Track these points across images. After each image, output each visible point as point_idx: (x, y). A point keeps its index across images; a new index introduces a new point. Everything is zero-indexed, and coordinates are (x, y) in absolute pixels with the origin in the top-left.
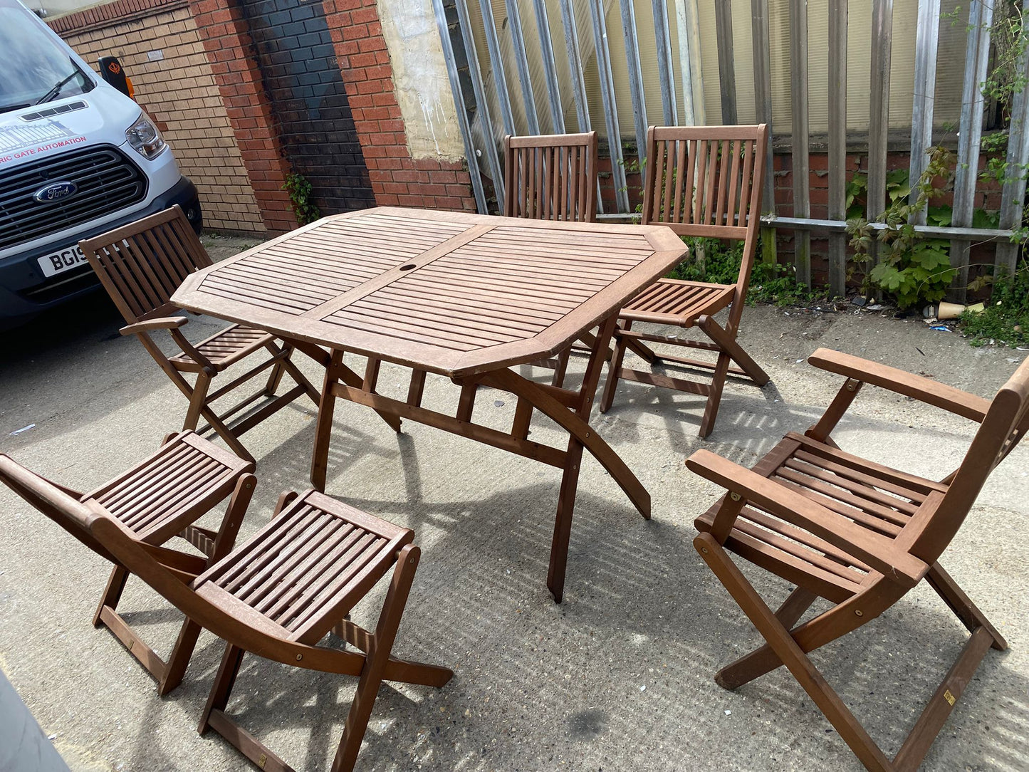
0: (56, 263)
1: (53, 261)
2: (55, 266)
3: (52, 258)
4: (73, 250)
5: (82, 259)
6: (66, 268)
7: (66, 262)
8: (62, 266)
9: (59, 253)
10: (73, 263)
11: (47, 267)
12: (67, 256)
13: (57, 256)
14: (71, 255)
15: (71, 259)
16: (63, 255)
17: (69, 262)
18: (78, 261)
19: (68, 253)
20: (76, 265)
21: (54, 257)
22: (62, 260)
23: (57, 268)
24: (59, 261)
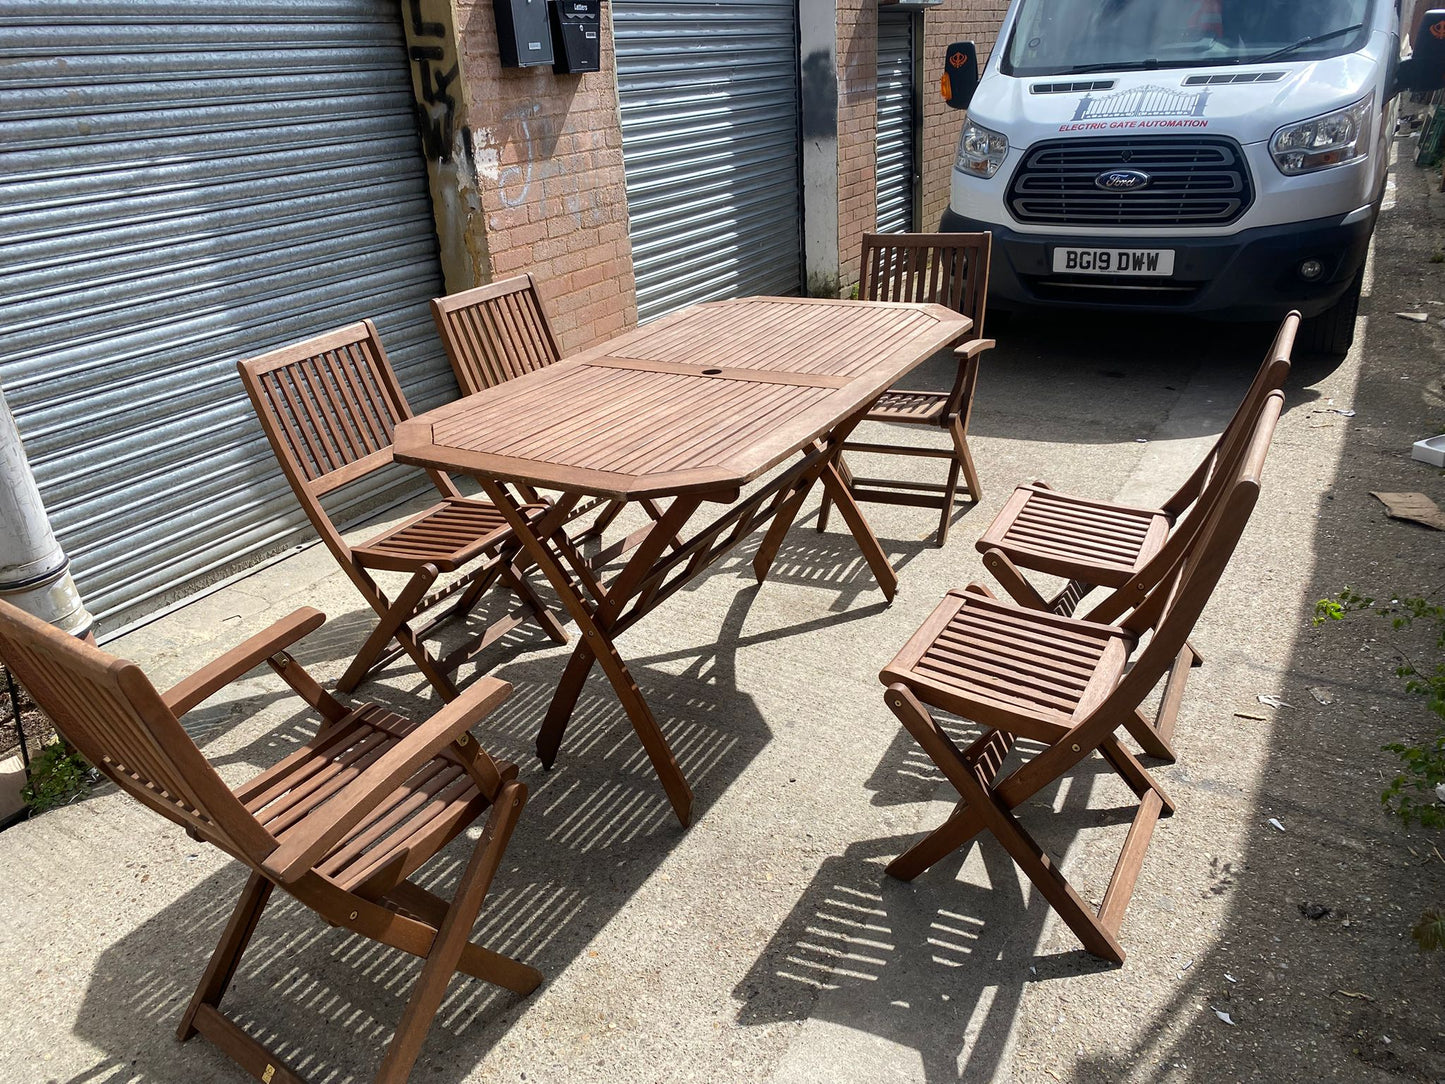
0: (1071, 261)
1: (1069, 256)
2: (1068, 263)
3: (1069, 253)
4: (1095, 253)
5: (1100, 267)
6: (1078, 270)
7: (1081, 264)
8: (1075, 266)
9: (1079, 251)
10: (1088, 267)
11: (1060, 261)
12: (1086, 258)
13: (1075, 253)
14: (1091, 258)
15: (1088, 262)
16: (1082, 254)
17: (1085, 264)
18: (1094, 268)
19: (1089, 254)
20: (1090, 271)
21: (1073, 252)
22: (1078, 260)
23: (1068, 266)
24: (1075, 260)
